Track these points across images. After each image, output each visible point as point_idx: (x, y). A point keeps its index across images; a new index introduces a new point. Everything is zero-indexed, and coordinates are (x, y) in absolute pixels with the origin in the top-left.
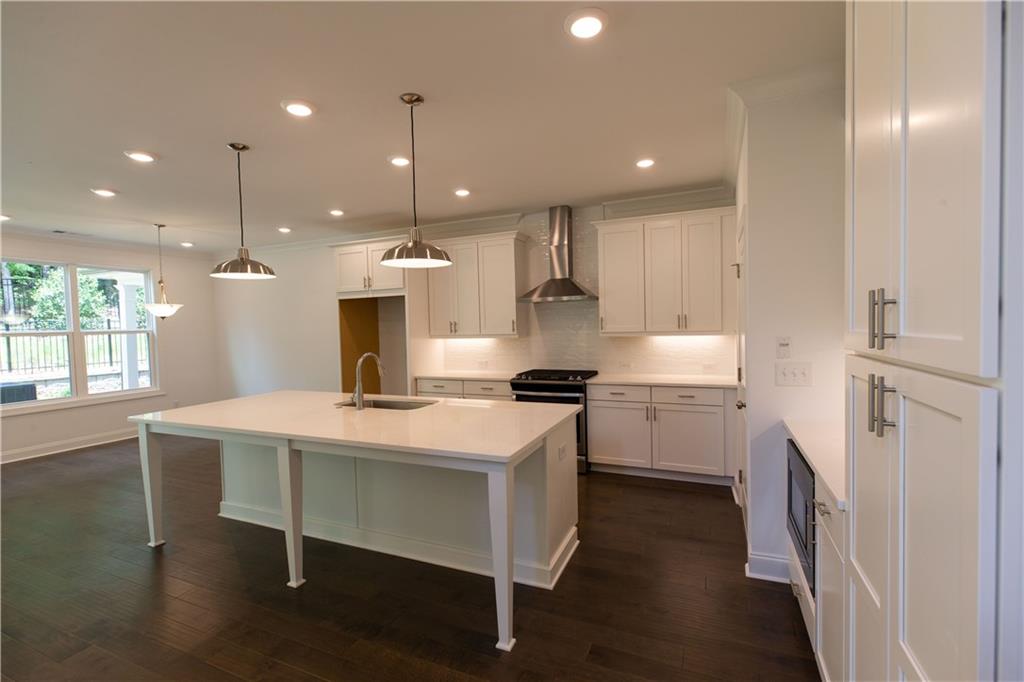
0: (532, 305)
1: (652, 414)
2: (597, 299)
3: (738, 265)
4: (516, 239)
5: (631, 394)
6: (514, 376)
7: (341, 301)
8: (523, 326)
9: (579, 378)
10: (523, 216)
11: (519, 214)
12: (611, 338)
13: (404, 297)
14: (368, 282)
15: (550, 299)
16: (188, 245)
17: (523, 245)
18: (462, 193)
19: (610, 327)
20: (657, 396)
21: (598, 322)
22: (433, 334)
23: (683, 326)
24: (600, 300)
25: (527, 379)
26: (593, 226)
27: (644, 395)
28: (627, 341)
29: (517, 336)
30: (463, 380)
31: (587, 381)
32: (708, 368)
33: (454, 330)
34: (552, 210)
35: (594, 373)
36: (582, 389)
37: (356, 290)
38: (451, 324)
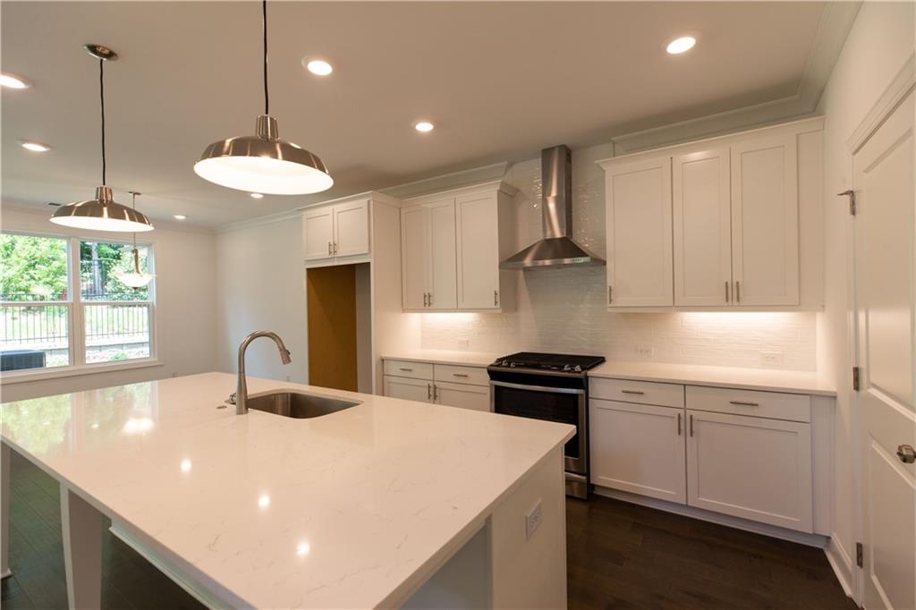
0: (521, 272)
1: (686, 426)
2: (604, 263)
3: (851, 193)
4: (500, 192)
5: (654, 395)
6: (493, 362)
7: (308, 270)
8: (508, 299)
9: (578, 368)
10: (511, 165)
11: (506, 163)
12: (624, 315)
13: (368, 264)
14: (333, 248)
15: (548, 262)
16: (180, 218)
17: (510, 200)
18: (424, 127)
19: (622, 300)
20: (694, 399)
21: (606, 293)
22: (406, 308)
23: (733, 297)
24: (609, 265)
25: (509, 366)
26: (598, 166)
27: (675, 397)
28: (647, 318)
29: (500, 311)
30: (433, 364)
31: (590, 373)
32: (771, 360)
33: (428, 304)
34: (547, 153)
35: (599, 361)
36: (582, 383)
37: (322, 257)
38: (425, 296)
